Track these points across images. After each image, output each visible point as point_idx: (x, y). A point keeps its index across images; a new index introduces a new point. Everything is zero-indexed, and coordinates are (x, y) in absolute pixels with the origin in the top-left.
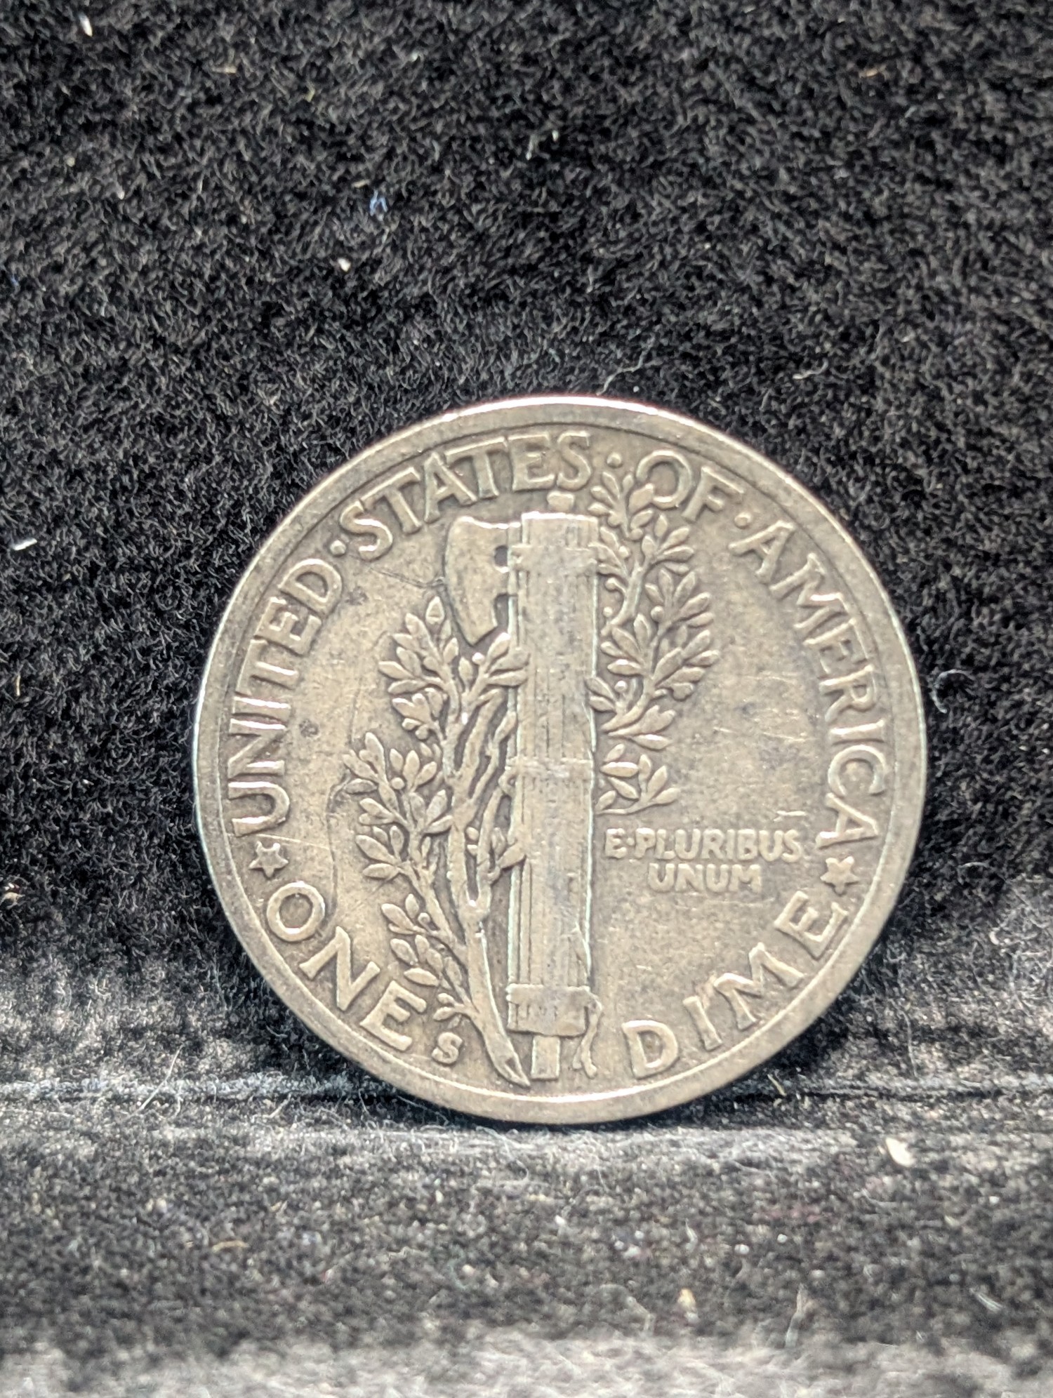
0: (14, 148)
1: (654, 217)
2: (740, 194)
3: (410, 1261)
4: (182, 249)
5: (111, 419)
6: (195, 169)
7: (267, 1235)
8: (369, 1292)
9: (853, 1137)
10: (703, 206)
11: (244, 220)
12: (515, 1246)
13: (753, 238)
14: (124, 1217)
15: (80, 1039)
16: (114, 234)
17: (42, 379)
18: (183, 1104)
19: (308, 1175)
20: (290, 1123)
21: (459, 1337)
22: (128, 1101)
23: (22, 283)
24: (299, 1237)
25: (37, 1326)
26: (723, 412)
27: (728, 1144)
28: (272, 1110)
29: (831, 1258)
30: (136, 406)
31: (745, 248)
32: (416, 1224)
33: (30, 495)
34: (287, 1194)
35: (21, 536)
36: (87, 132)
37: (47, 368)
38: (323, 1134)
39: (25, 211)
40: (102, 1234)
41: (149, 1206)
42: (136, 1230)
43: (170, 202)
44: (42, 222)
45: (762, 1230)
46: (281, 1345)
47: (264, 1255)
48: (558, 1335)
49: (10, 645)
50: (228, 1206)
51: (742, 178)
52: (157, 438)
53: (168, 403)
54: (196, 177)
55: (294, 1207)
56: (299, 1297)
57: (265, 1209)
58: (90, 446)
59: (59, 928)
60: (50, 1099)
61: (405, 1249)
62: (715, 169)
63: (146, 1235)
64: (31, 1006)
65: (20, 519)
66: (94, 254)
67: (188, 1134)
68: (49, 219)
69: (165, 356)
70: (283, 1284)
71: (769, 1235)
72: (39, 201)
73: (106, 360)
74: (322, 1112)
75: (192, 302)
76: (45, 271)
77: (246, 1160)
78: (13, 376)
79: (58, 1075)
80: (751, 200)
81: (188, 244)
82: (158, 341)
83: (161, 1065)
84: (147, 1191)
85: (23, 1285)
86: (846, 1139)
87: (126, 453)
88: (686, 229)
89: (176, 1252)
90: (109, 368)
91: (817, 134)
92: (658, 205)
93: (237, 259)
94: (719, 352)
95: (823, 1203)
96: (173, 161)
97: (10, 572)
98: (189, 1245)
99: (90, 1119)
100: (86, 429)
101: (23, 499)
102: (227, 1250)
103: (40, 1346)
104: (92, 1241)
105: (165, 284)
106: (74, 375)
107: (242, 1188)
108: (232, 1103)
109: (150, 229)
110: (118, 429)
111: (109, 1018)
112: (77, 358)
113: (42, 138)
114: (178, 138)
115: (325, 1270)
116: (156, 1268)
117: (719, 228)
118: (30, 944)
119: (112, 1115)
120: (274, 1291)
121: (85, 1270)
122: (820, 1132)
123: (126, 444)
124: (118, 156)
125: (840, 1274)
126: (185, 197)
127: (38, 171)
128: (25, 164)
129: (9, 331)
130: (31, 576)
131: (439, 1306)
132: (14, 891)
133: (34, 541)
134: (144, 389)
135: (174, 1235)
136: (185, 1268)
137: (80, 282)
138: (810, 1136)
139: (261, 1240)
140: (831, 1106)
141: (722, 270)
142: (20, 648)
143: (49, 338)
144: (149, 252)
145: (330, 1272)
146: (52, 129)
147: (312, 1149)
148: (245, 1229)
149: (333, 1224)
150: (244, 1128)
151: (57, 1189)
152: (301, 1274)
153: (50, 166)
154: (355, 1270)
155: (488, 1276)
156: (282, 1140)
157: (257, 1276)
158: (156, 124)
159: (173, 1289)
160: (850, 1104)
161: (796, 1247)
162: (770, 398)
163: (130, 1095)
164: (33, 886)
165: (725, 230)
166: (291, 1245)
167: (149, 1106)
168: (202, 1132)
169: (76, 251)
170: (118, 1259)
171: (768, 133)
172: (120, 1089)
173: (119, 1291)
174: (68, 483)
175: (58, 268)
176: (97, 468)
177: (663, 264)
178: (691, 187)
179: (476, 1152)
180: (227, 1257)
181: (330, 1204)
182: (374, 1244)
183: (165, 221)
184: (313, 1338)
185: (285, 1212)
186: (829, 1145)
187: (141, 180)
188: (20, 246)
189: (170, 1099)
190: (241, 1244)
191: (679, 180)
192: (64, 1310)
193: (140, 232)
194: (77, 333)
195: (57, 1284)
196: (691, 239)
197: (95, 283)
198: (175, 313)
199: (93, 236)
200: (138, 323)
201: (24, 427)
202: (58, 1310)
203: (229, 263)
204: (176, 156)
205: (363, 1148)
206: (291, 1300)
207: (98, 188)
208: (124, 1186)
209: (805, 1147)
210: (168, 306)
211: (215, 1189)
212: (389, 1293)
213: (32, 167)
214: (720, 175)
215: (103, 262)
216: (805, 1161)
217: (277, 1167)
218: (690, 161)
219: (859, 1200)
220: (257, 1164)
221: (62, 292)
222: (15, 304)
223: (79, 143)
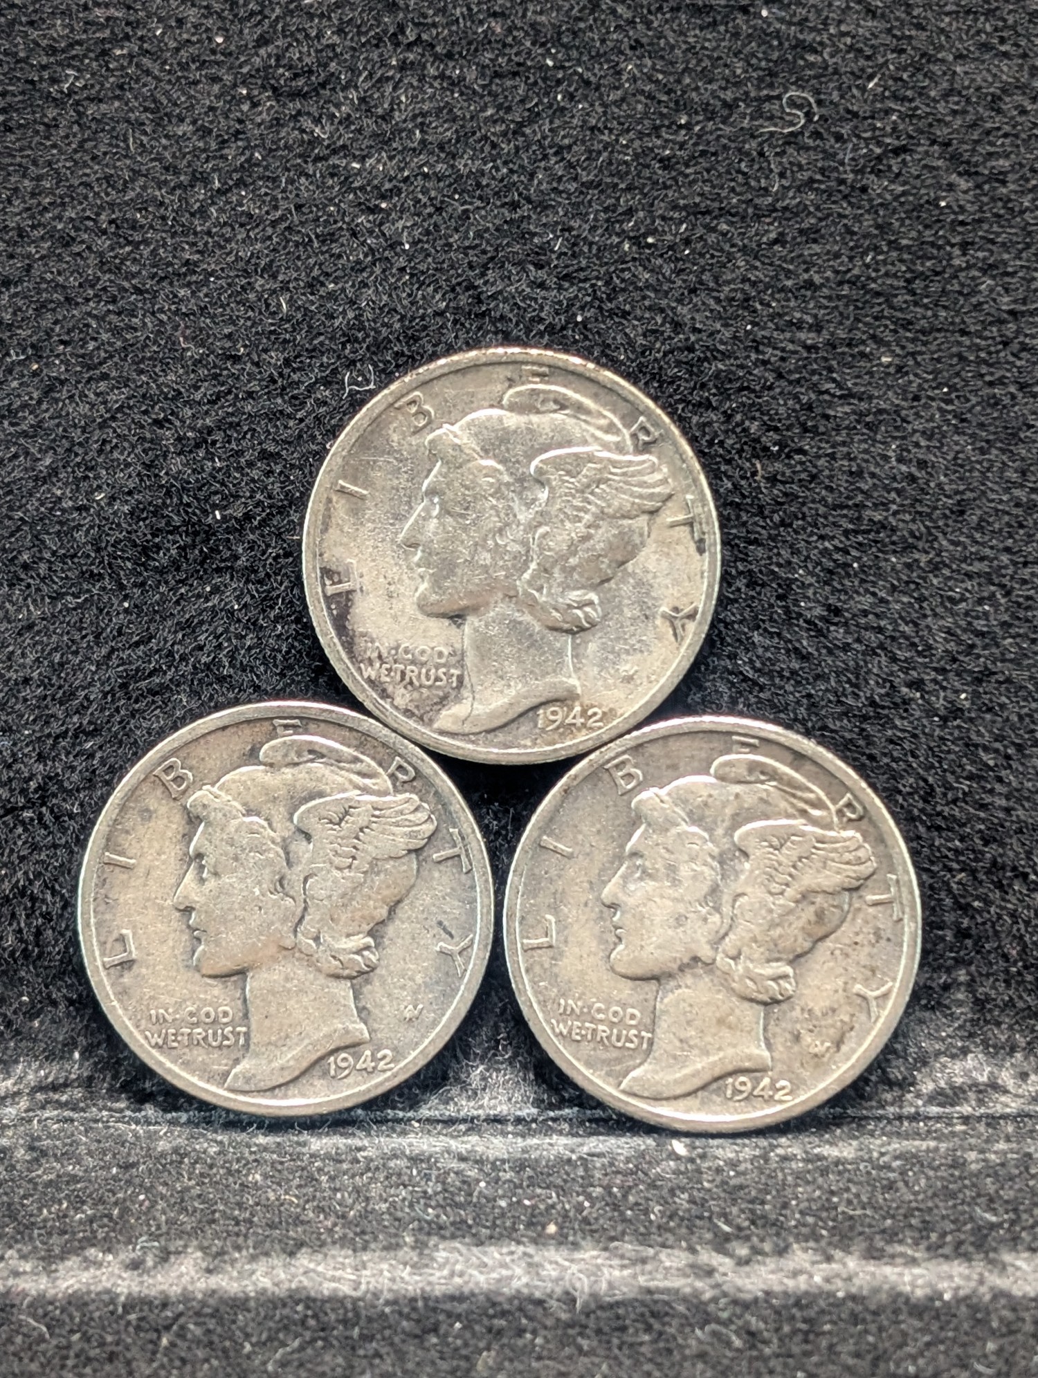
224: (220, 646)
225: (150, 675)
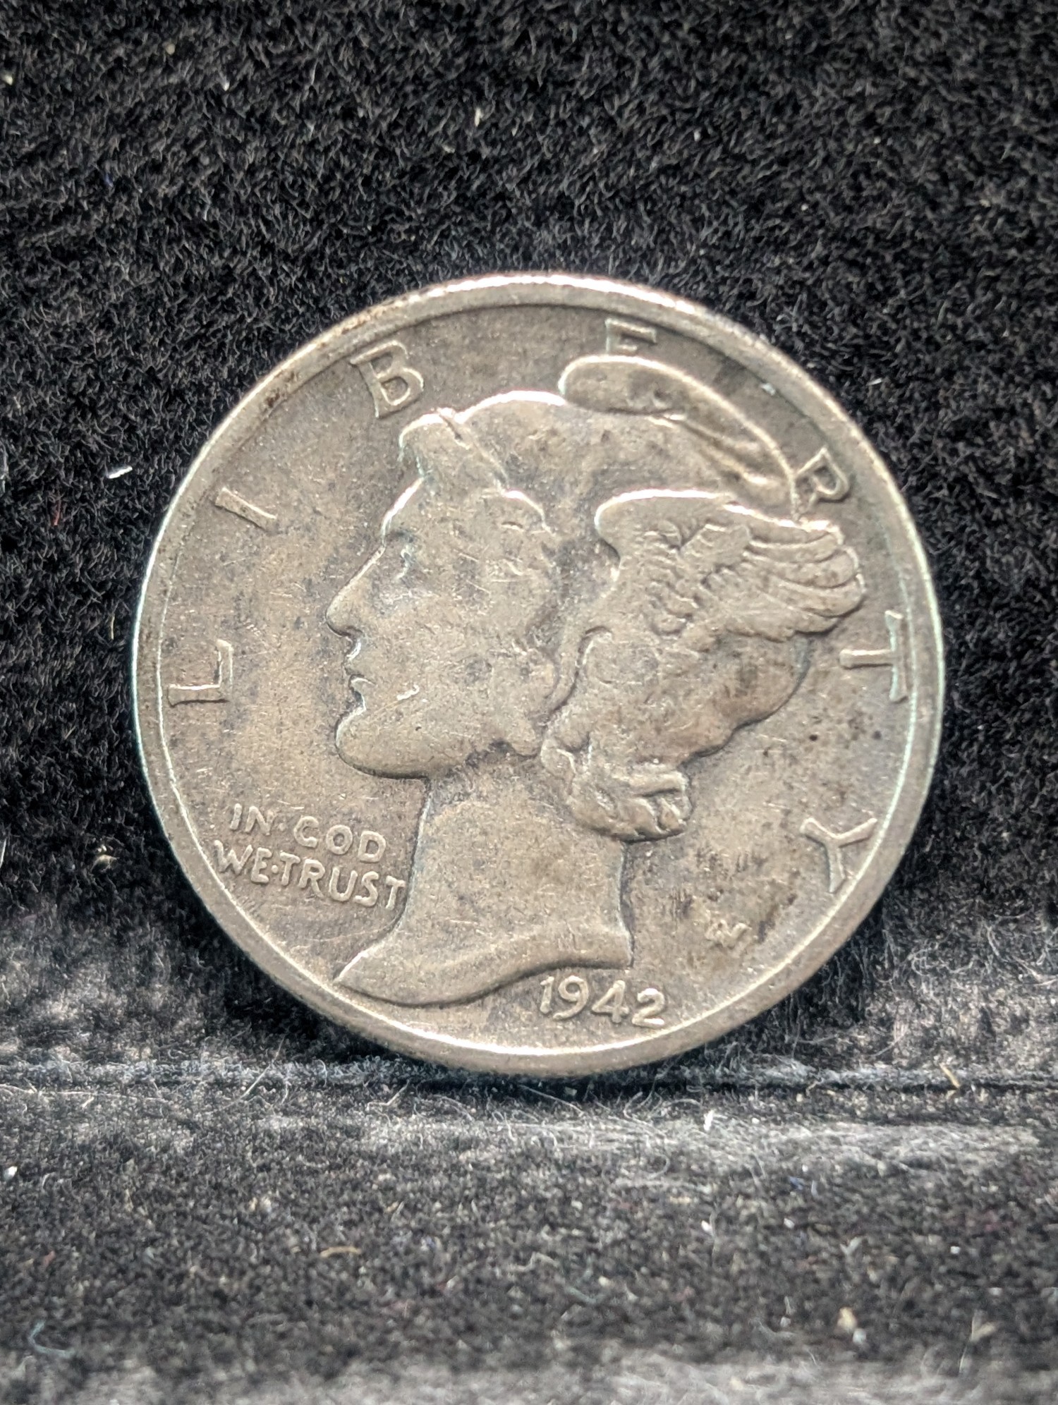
0: (107, 34)
1: (816, 109)
2: (914, 82)
3: (541, 1272)
4: (293, 146)
5: (214, 334)
6: (308, 57)
7: (381, 1240)
8: (493, 1307)
9: (1035, 1134)
10: (871, 96)
11: (361, 114)
12: (656, 1256)
13: (928, 133)
14: (224, 1217)
15: (180, 1016)
16: (218, 130)
17: (138, 290)
18: (291, 1089)
19: (428, 1173)
20: (409, 1113)
21: (595, 1359)
22: (231, 1086)
23: (118, 184)
24: (418, 1243)
25: (127, 1340)
26: (894, 326)
27: (896, 1142)
28: (388, 1097)
29: (1010, 1273)
30: (242, 319)
31: (919, 144)
32: (547, 1228)
33: (126, 418)
34: (405, 1193)
35: (116, 463)
36: (188, 17)
37: (145, 279)
38: (445, 1126)
39: (121, 104)
40: (200, 1236)
41: (253, 1206)
42: (238, 1233)
43: (280, 94)
44: (138, 117)
45: (932, 1240)
46: (395, 1365)
47: (377, 1262)
48: (705, 1358)
49: (105, 582)
50: (339, 1206)
51: (916, 64)
52: (265, 355)
53: (278, 316)
54: (308, 66)
55: (412, 1208)
56: (416, 1311)
57: (380, 1210)
58: (191, 364)
59: (159, 894)
60: (146, 1084)
61: (534, 1256)
62: (886, 54)
63: (247, 1238)
64: (127, 979)
65: (114, 444)
66: (196, 151)
67: (296, 1124)
68: (147, 112)
69: (274, 265)
70: (398, 1295)
71: (941, 1248)
72: (136, 93)
73: (208, 268)
74: (444, 1101)
75: (303, 204)
76: (142, 170)
77: (360, 1154)
78: (106, 286)
79: (155, 1056)
80: (925, 89)
81: (299, 141)
82: (267, 249)
83: (268, 1046)
84: (251, 1188)
85: (112, 1294)
86: (1027, 1137)
87: (230, 371)
88: (853, 122)
89: (280, 1258)
90: (211, 278)
91: (999, 14)
92: (821, 94)
93: (353, 157)
94: (889, 258)
95: (1002, 1212)
96: (283, 47)
97: (103, 502)
98: (296, 1250)
99: (189, 1105)
100: (188, 346)
101: (117, 423)
102: (337, 1256)
103: (129, 1363)
104: (188, 1244)
105: (274, 185)
106: (174, 285)
107: (356, 1186)
108: (345, 1089)
109: (260, 123)
110: (222, 345)
111: (212, 992)
112: (178, 266)
113: (139, 23)
114: (289, 22)
115: (445, 1281)
116: (258, 1275)
117: (890, 120)
118: (126, 912)
119: (214, 1102)
120: (387, 1304)
121: (181, 1277)
122: (998, 1129)
123: (231, 362)
124: (222, 43)
125: (1021, 1291)
126: (297, 88)
127: (135, 60)
128: (120, 52)
129: (102, 237)
130: (126, 507)
131: (570, 1324)
132: (108, 853)
133: (129, 469)
134: (250, 300)
135: (278, 1239)
136: (291, 1277)
137: (181, 182)
138: (987, 1133)
139: (374, 1246)
140: (1010, 1101)
141: (893, 167)
142: (115, 587)
143: (146, 245)
144: (257, 149)
145: (450, 1283)
146: (150, 14)
147: (432, 1141)
148: (357, 1233)
149: (453, 1228)
150: (358, 1117)
151: (152, 1184)
152: (418, 1284)
153: (148, 55)
154: (479, 1281)
155: (626, 1289)
156: (399, 1133)
157: (369, 1286)
158: (265, 8)
159: (276, 1300)
160: (1031, 1097)
161: (971, 1261)
162: (947, 310)
163: (234, 1079)
164: (128, 847)
165: (896, 123)
166: (408, 1252)
167: (254, 1092)
168: (313, 1121)
169: (175, 149)
170: (216, 1266)
171: (944, 14)
172: (223, 1073)
173: (217, 1302)
174: (166, 405)
175: (156, 167)
176: (199, 388)
177: (827, 161)
178: (858, 75)
179: (614, 1147)
180: (337, 1265)
181: (453, 1204)
182: (500, 1252)
183: (274, 115)
184: (431, 1357)
185: (402, 1213)
186: (1008, 1144)
187: (248, 69)
188: (115, 143)
189: (277, 1084)
190: (352, 1249)
191: (846, 67)
192: (156, 1322)
193: (246, 126)
194: (178, 239)
195: (149, 1293)
196: (858, 133)
197: (197, 183)
198: (285, 217)
199: (194, 132)
200: (245, 228)
201: (118, 343)
202: (150, 1322)
203: (344, 161)
204: (286, 43)
205: (488, 1142)
206: (406, 1314)
207: (200, 78)
208: (225, 1182)
209: (980, 1146)
210: (277, 210)
211: (326, 1186)
212: (516, 1308)
213: (128, 55)
214: (891, 61)
215: (206, 161)
216: (981, 1161)
217: (395, 1163)
218: (856, 46)
219: (1041, 1207)
220: (372, 1158)
221: (161, 195)
222: (109, 207)
223: (180, 29)
224: (195, 162)
225: (57, 220)
